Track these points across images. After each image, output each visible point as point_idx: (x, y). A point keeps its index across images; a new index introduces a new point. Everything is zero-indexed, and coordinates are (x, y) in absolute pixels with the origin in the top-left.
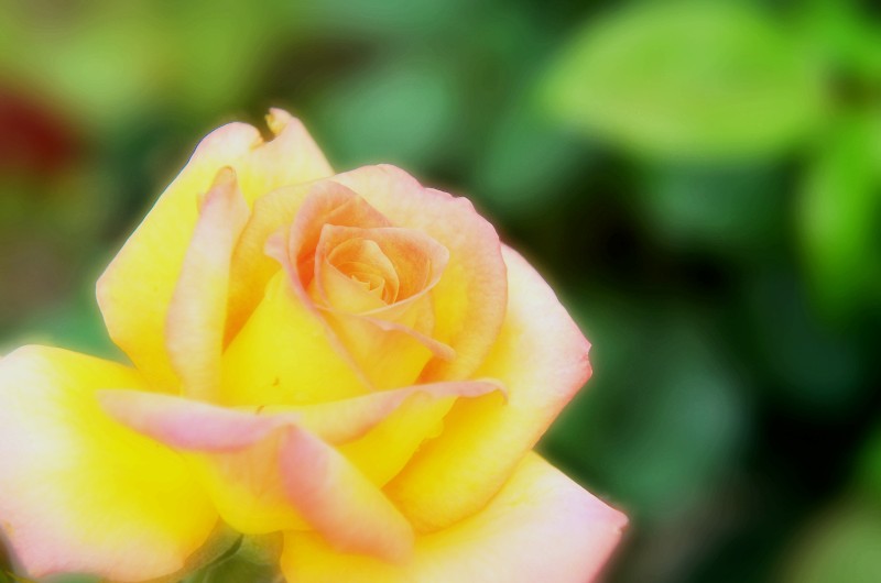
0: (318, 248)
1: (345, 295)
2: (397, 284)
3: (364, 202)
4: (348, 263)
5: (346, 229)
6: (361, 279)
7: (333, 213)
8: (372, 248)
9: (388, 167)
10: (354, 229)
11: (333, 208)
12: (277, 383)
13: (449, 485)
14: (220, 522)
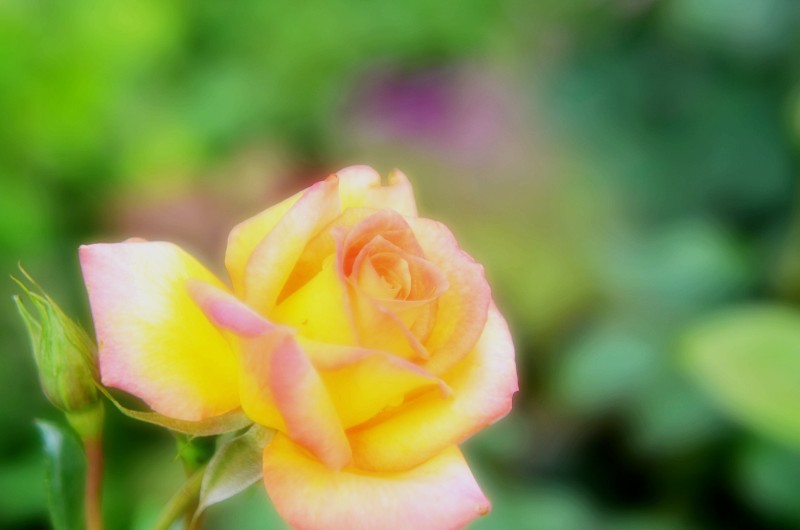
0: (366, 246)
1: (370, 282)
2: (408, 293)
3: (413, 236)
4: (384, 268)
5: (392, 245)
6: (387, 281)
7: (389, 232)
8: (404, 265)
9: (442, 225)
10: (397, 248)
11: (392, 229)
12: (305, 323)
13: (392, 443)
14: (239, 409)
